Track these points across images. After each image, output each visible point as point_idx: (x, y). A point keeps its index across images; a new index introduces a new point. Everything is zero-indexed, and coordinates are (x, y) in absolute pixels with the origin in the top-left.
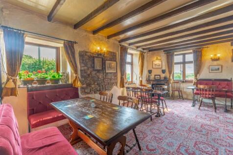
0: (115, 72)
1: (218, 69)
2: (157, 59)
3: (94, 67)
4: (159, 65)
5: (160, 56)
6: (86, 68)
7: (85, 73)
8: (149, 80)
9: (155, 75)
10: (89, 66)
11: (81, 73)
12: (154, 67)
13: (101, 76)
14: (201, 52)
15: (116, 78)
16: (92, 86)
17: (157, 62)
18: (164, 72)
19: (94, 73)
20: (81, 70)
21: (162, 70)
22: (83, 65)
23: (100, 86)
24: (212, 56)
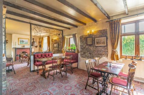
3: (87, 43)
6: (83, 44)
7: (83, 46)
10: (84, 43)
11: (81, 47)
13: (92, 48)
15: (106, 50)
16: (86, 54)
19: (87, 47)
20: (81, 45)
22: (81, 43)
23: (91, 55)
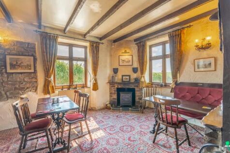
0: (32, 71)
1: (210, 64)
2: (125, 52)
4: (129, 62)
5: (130, 48)
8: (113, 82)
9: (123, 76)
12: (121, 64)
14: (179, 36)
15: (34, 80)
17: (126, 57)
18: (135, 70)
21: (133, 68)
24: (197, 41)
